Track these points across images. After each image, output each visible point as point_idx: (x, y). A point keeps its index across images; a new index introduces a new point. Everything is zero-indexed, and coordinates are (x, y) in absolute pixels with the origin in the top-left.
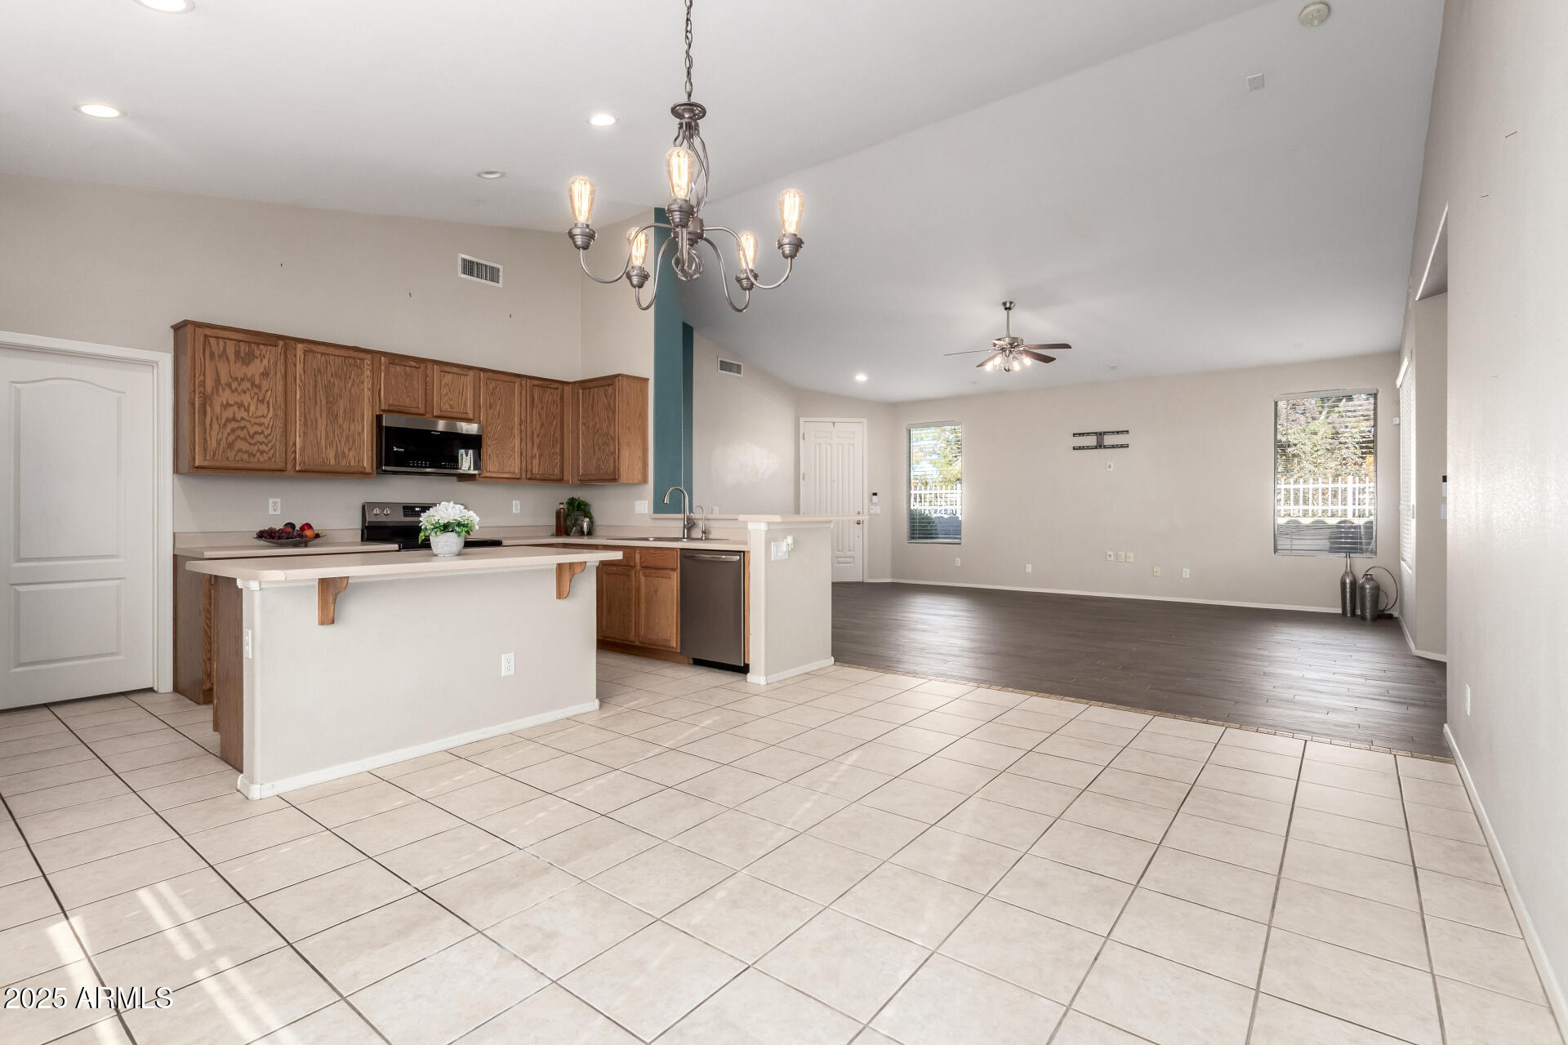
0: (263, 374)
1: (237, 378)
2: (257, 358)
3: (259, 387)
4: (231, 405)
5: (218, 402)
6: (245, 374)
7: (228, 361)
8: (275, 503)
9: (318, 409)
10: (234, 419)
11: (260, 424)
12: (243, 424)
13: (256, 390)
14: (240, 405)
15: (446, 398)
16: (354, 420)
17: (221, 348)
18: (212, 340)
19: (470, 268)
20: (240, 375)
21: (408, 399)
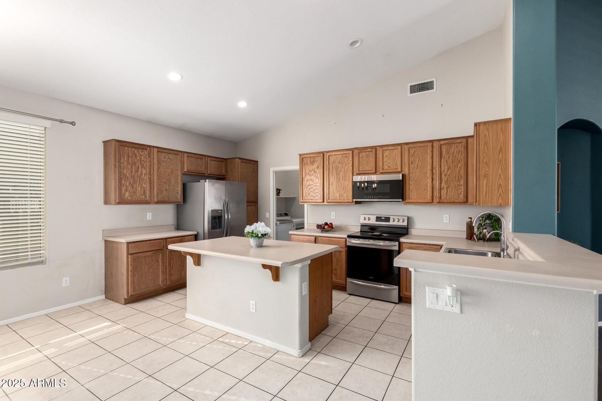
0: (317, 167)
1: (310, 171)
2: (315, 162)
3: (316, 172)
4: (309, 180)
5: (305, 179)
6: (312, 169)
7: (308, 165)
8: (333, 214)
9: (333, 177)
10: (310, 185)
11: (316, 186)
12: (312, 186)
13: (315, 174)
14: (311, 180)
15: (386, 163)
16: (346, 180)
17: (306, 161)
18: (304, 159)
19: (413, 89)
20: (311, 169)
21: (368, 167)
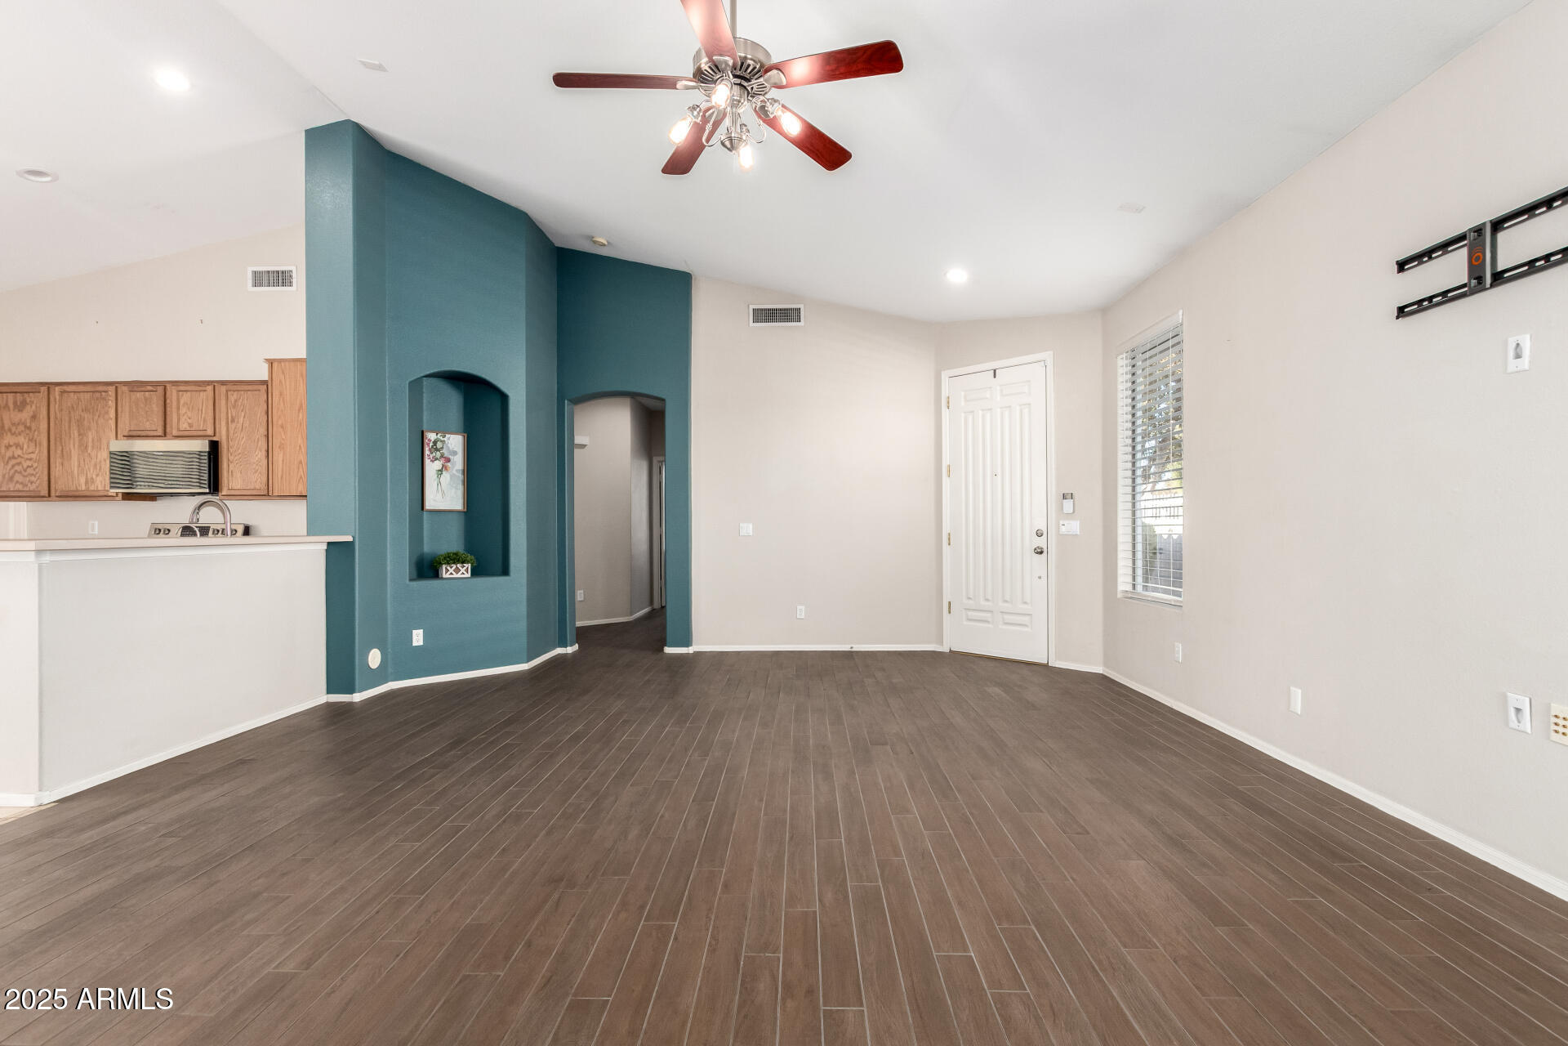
0: (32, 417)
1: (14, 423)
2: (29, 403)
3: (30, 428)
4: (11, 446)
6: (20, 419)
7: (9, 410)
8: (94, 525)
9: (71, 441)
10: (13, 457)
11: (32, 460)
12: (19, 460)
13: (27, 431)
14: (17, 445)
15: (185, 417)
19: (259, 279)
20: (16, 421)
21: (148, 423)
